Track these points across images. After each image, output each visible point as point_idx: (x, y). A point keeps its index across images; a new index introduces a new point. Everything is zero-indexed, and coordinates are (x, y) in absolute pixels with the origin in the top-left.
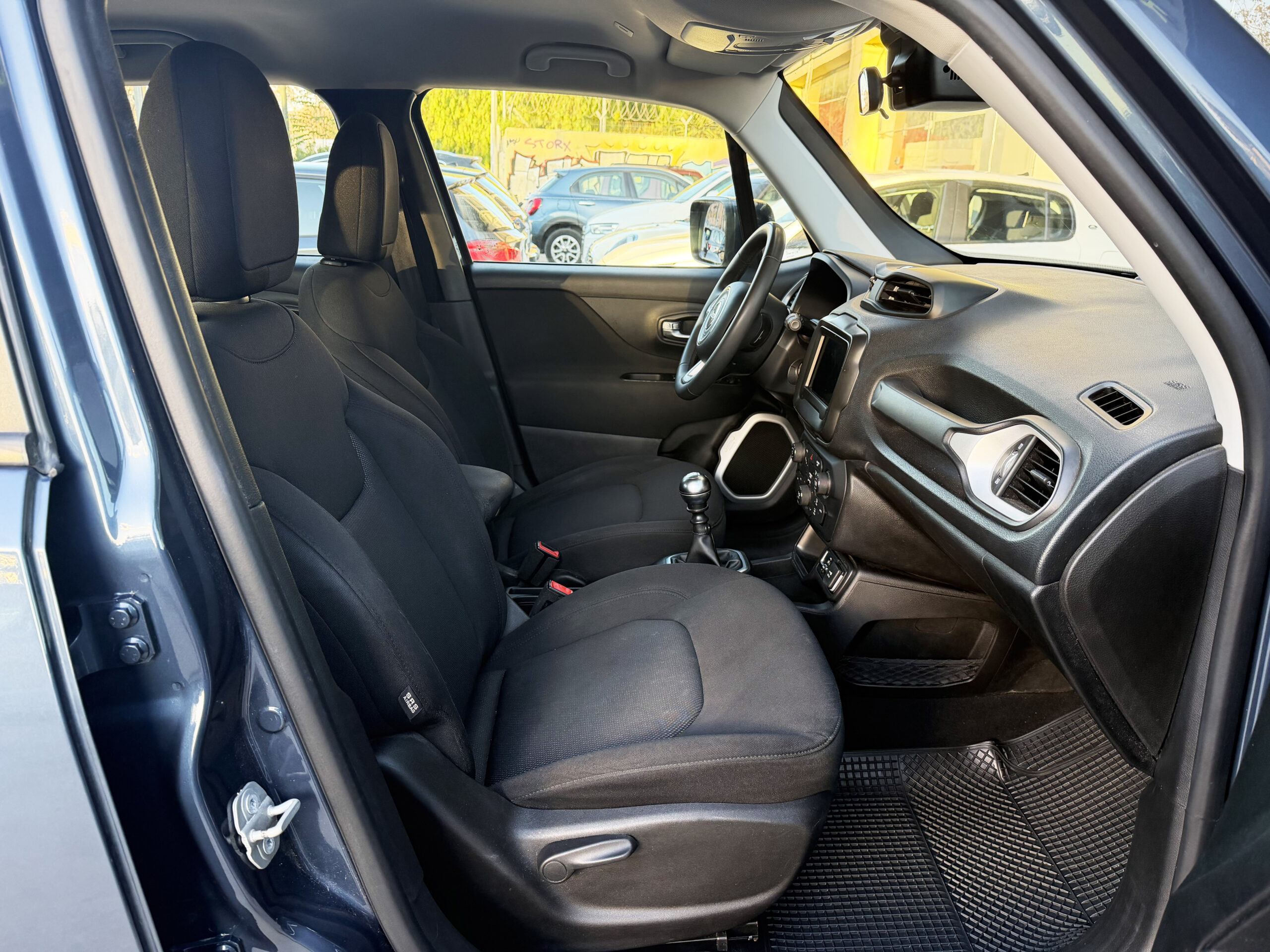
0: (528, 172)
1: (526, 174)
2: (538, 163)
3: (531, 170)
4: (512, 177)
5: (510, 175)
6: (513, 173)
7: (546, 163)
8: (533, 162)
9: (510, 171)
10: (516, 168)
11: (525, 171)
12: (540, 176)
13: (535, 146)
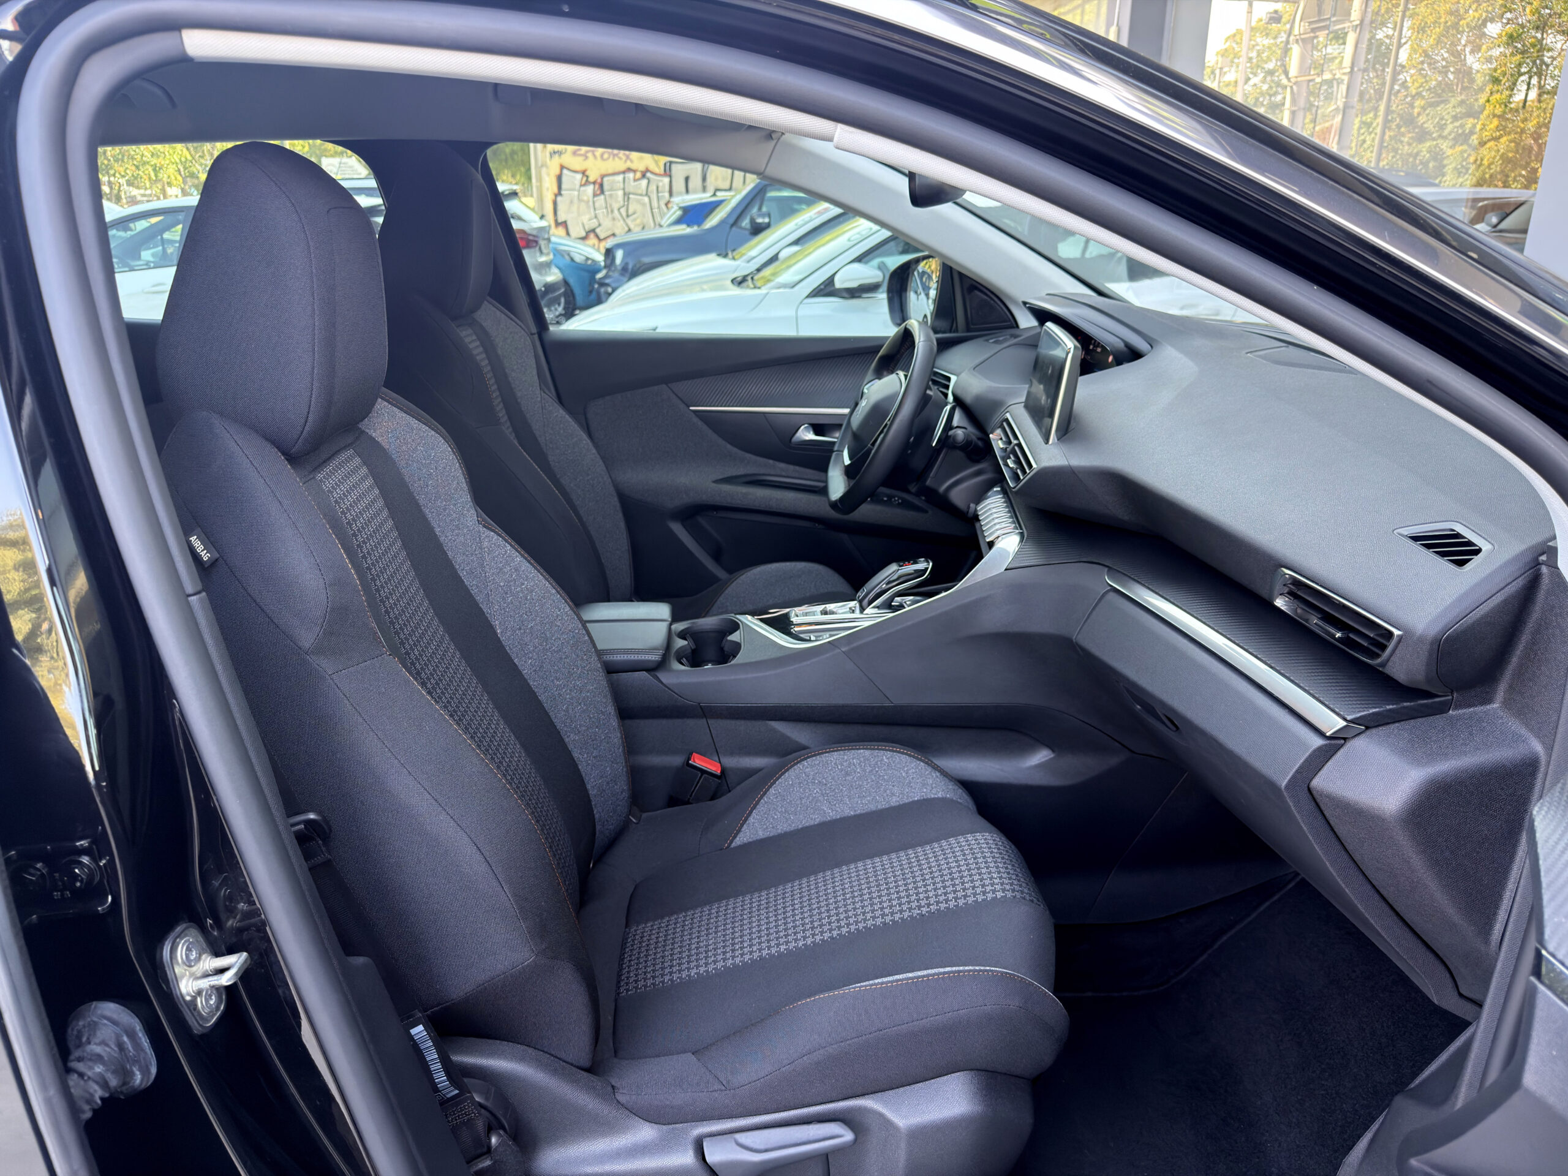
0: (579, 191)
1: (576, 193)
2: (591, 179)
3: (582, 189)
4: (559, 199)
5: (556, 195)
6: (559, 193)
7: (602, 179)
8: (585, 179)
9: (556, 190)
10: (564, 186)
11: (573, 190)
12: (595, 195)
13: (587, 158)
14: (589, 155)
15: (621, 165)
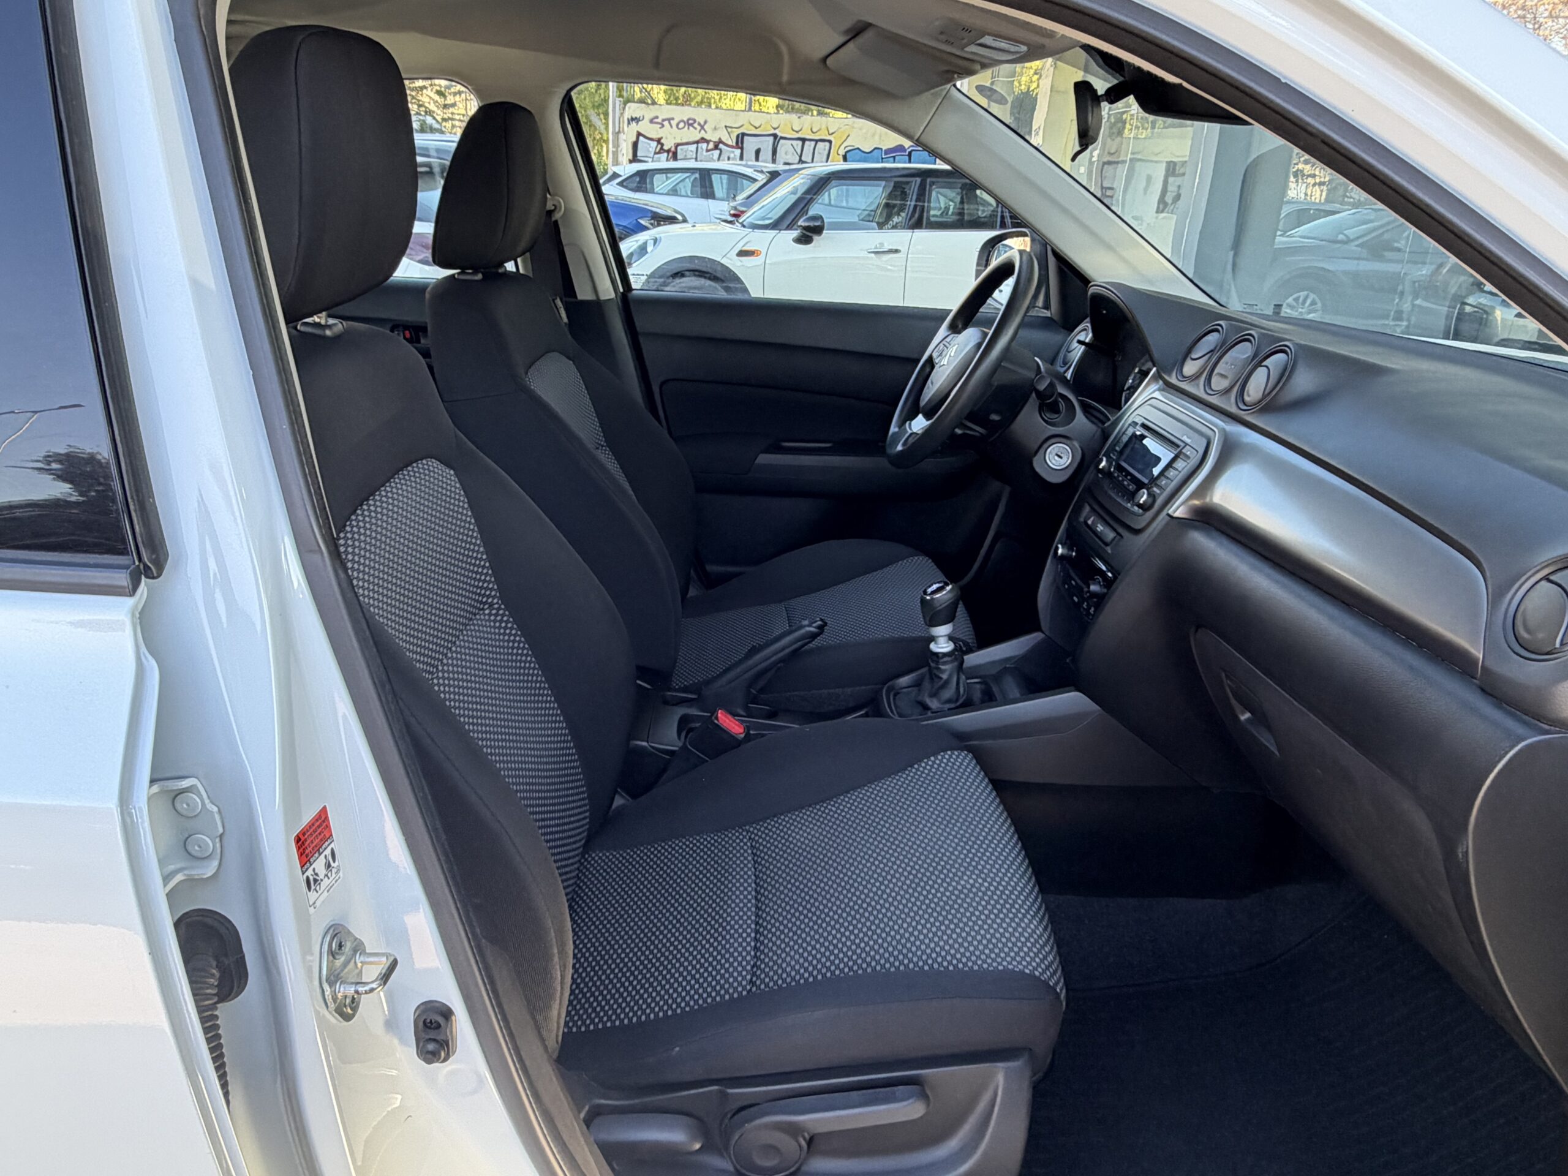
2: (666, 148)
3: (657, 156)
7: (676, 148)
8: (660, 146)
10: (639, 153)
13: (663, 126)
14: (666, 123)
15: (694, 134)
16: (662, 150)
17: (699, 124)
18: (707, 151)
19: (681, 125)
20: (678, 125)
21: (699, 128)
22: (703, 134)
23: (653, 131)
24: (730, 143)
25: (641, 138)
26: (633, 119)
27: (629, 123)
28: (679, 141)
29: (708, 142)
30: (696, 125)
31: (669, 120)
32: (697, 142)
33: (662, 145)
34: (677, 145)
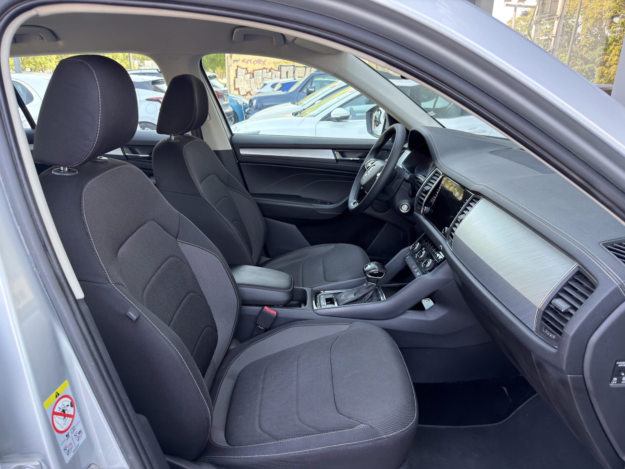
3: (246, 75)
6: (236, 77)
10: (238, 74)
11: (242, 76)
12: (250, 78)
14: (249, 62)
15: (261, 66)
16: (248, 73)
17: (263, 62)
18: (267, 72)
19: (255, 62)
20: (254, 62)
21: (262, 63)
22: (264, 66)
23: (244, 65)
24: (275, 69)
25: (239, 68)
26: (235, 61)
27: (234, 62)
28: (254, 69)
29: (267, 69)
30: (261, 62)
31: (250, 61)
32: (262, 69)
33: (248, 71)
34: (254, 71)
